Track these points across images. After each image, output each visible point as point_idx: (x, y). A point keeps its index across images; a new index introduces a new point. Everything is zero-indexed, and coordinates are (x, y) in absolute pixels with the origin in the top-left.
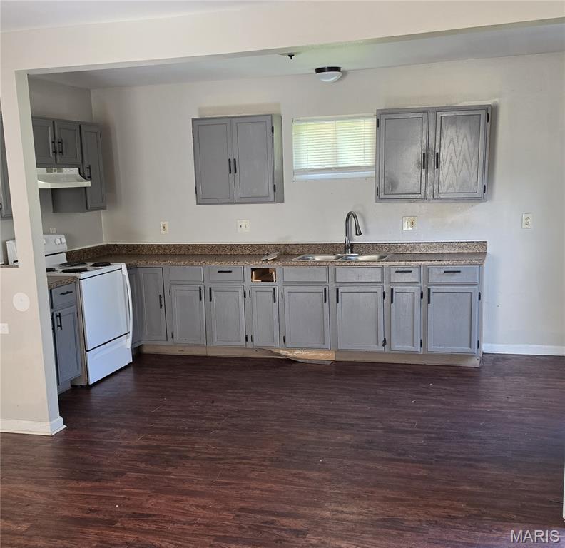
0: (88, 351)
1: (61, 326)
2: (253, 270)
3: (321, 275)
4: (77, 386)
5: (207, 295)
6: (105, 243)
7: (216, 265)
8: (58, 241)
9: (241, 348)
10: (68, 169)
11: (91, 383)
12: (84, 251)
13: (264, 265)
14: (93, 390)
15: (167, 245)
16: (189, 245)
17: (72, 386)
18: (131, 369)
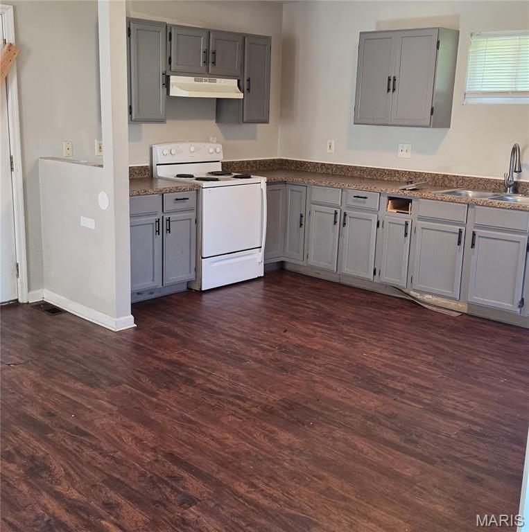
0: (203, 258)
1: (169, 230)
2: (390, 198)
3: (458, 213)
4: (192, 289)
5: (341, 220)
6: (279, 158)
7: (353, 189)
8: (211, 150)
9: (369, 280)
10: (223, 80)
11: (203, 289)
12: (248, 162)
13: (400, 195)
14: (205, 297)
15: (330, 164)
16: (350, 166)
17: (188, 288)
18: (261, 283)
